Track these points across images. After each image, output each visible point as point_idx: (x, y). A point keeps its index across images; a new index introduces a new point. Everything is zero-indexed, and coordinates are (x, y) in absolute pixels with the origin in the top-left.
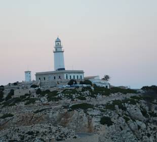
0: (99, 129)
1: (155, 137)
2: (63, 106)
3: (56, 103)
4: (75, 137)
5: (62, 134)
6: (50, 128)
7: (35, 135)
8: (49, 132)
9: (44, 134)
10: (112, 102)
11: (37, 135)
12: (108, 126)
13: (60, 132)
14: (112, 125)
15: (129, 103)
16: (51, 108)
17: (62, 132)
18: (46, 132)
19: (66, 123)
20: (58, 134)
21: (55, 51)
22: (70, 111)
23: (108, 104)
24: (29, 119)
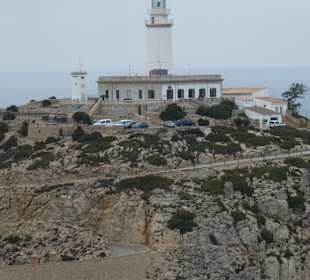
0: (159, 238)
1: (303, 259)
2: (100, 181)
3: (94, 170)
4: (103, 255)
5: (77, 245)
6: (56, 230)
7: (22, 243)
8: (53, 240)
9: (41, 244)
10: (222, 174)
11: (24, 245)
12: (182, 232)
13: (75, 240)
14: (191, 230)
15: (266, 178)
16: (72, 184)
17: (78, 241)
18: (45, 239)
19: (99, 219)
20: (69, 245)
21: (149, 23)
22: (111, 192)
23: (210, 178)
24: (23, 206)
